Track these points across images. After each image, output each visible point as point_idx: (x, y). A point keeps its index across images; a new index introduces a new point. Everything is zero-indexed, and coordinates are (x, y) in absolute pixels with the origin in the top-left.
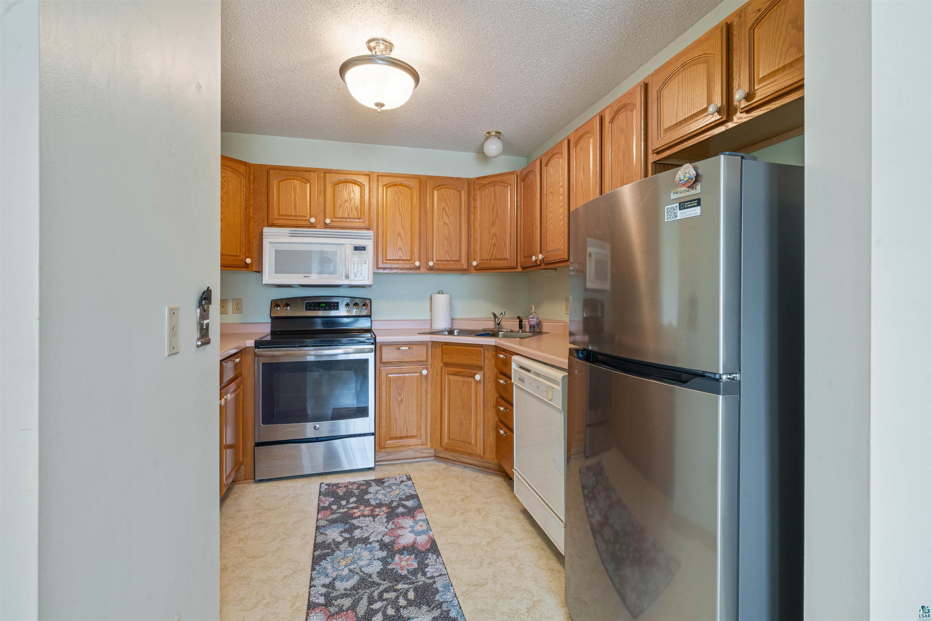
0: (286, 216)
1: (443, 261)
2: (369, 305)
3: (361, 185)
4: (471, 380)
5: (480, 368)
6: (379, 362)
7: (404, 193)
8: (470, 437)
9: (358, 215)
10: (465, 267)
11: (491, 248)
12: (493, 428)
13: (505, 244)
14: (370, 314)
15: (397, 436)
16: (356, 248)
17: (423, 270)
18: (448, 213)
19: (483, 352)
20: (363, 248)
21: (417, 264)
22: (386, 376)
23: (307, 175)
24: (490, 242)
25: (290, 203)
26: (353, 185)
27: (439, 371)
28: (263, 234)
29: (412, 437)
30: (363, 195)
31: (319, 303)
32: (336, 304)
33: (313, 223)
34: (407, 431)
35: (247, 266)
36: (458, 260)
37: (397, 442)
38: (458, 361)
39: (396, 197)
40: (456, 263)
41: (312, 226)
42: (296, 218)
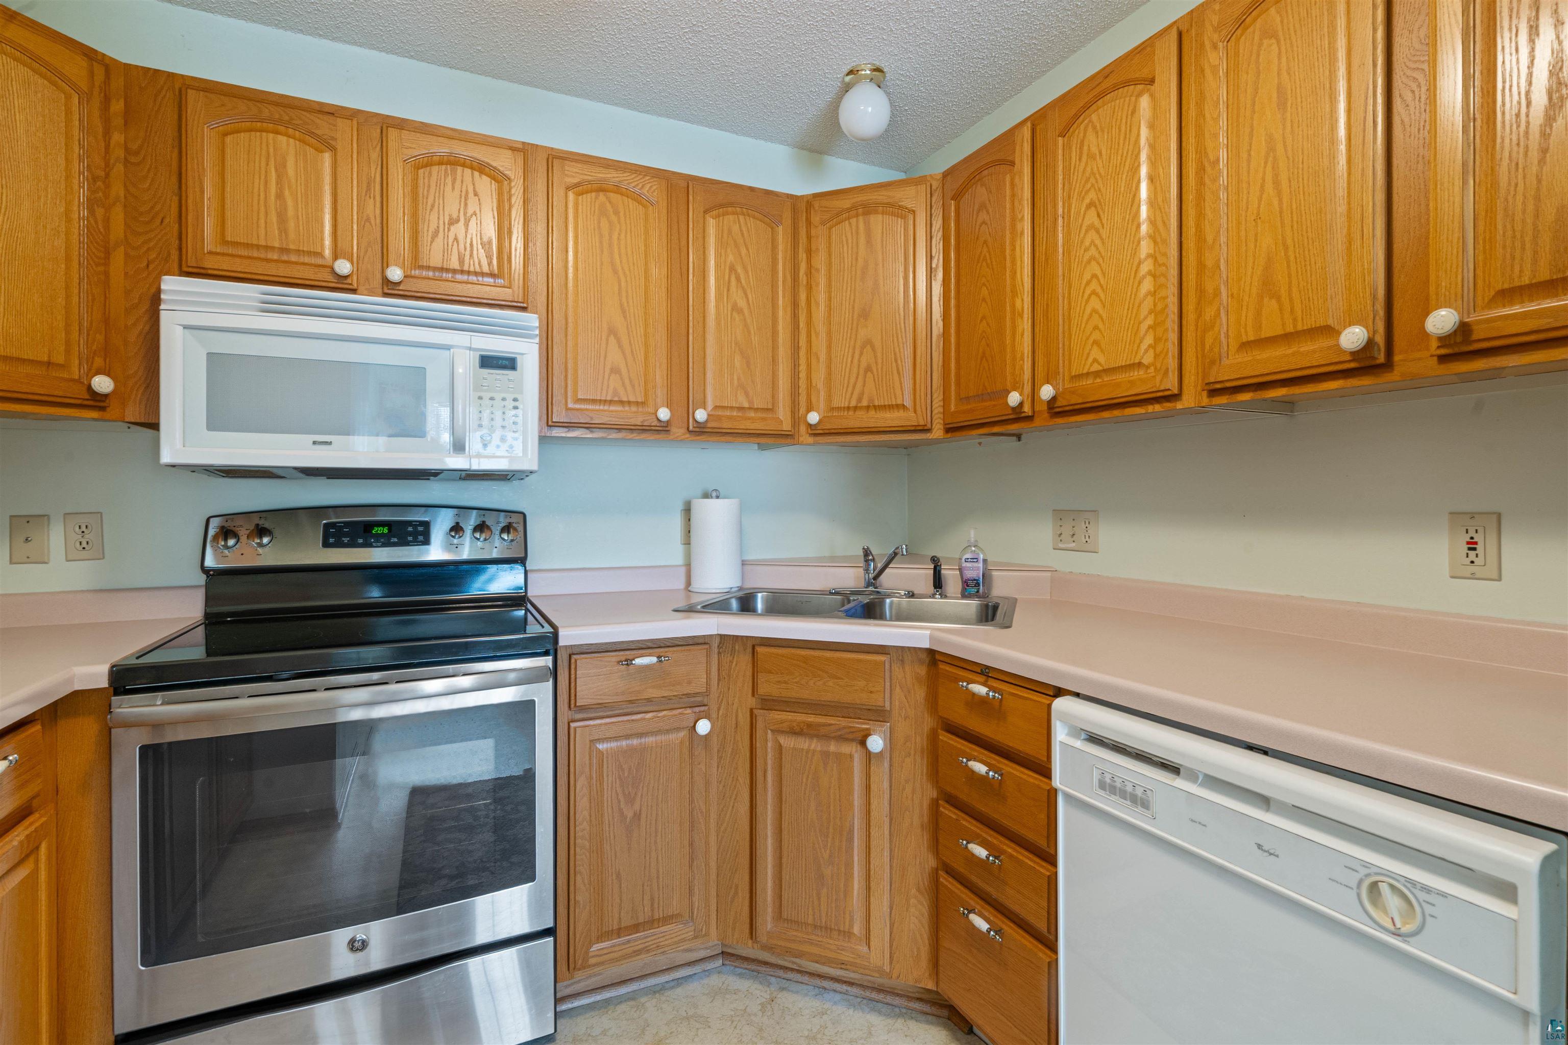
0: (247, 246)
1: (732, 408)
2: (521, 528)
3: (498, 177)
4: (852, 749)
5: (879, 715)
6: (566, 706)
7: (625, 213)
8: (847, 916)
9: (490, 263)
10: (787, 426)
11: (857, 378)
12: (919, 890)
13: (897, 366)
14: (523, 555)
15: (623, 925)
16: (488, 362)
17: (678, 431)
18: (743, 282)
19: (887, 666)
20: (508, 363)
21: (664, 414)
22: (590, 748)
23: (323, 126)
24: (856, 361)
25: (262, 209)
26: (476, 174)
27: (744, 720)
28: (163, 296)
29: (667, 920)
30: (507, 208)
31: (368, 527)
32: (420, 529)
33: (346, 277)
34: (652, 905)
35: (97, 401)
36: (768, 409)
37: (623, 944)
38: (805, 694)
39: (604, 224)
40: (764, 415)
41: (341, 285)
42: (285, 258)
